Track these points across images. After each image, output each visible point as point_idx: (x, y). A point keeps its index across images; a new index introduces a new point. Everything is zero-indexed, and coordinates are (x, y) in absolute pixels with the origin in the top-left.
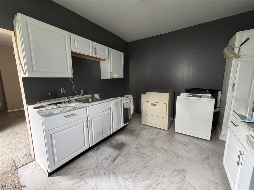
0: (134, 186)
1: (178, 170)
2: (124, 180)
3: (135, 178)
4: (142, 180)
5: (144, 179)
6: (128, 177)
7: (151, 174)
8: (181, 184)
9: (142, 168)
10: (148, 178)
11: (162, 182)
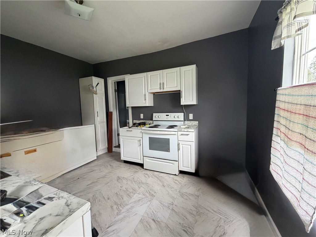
0: (128, 205)
1: (117, 179)
2: (120, 214)
3: (119, 205)
4: (122, 200)
5: (121, 198)
6: (117, 211)
7: (117, 194)
8: (128, 180)
9: (109, 201)
10: (121, 196)
11: (126, 188)
